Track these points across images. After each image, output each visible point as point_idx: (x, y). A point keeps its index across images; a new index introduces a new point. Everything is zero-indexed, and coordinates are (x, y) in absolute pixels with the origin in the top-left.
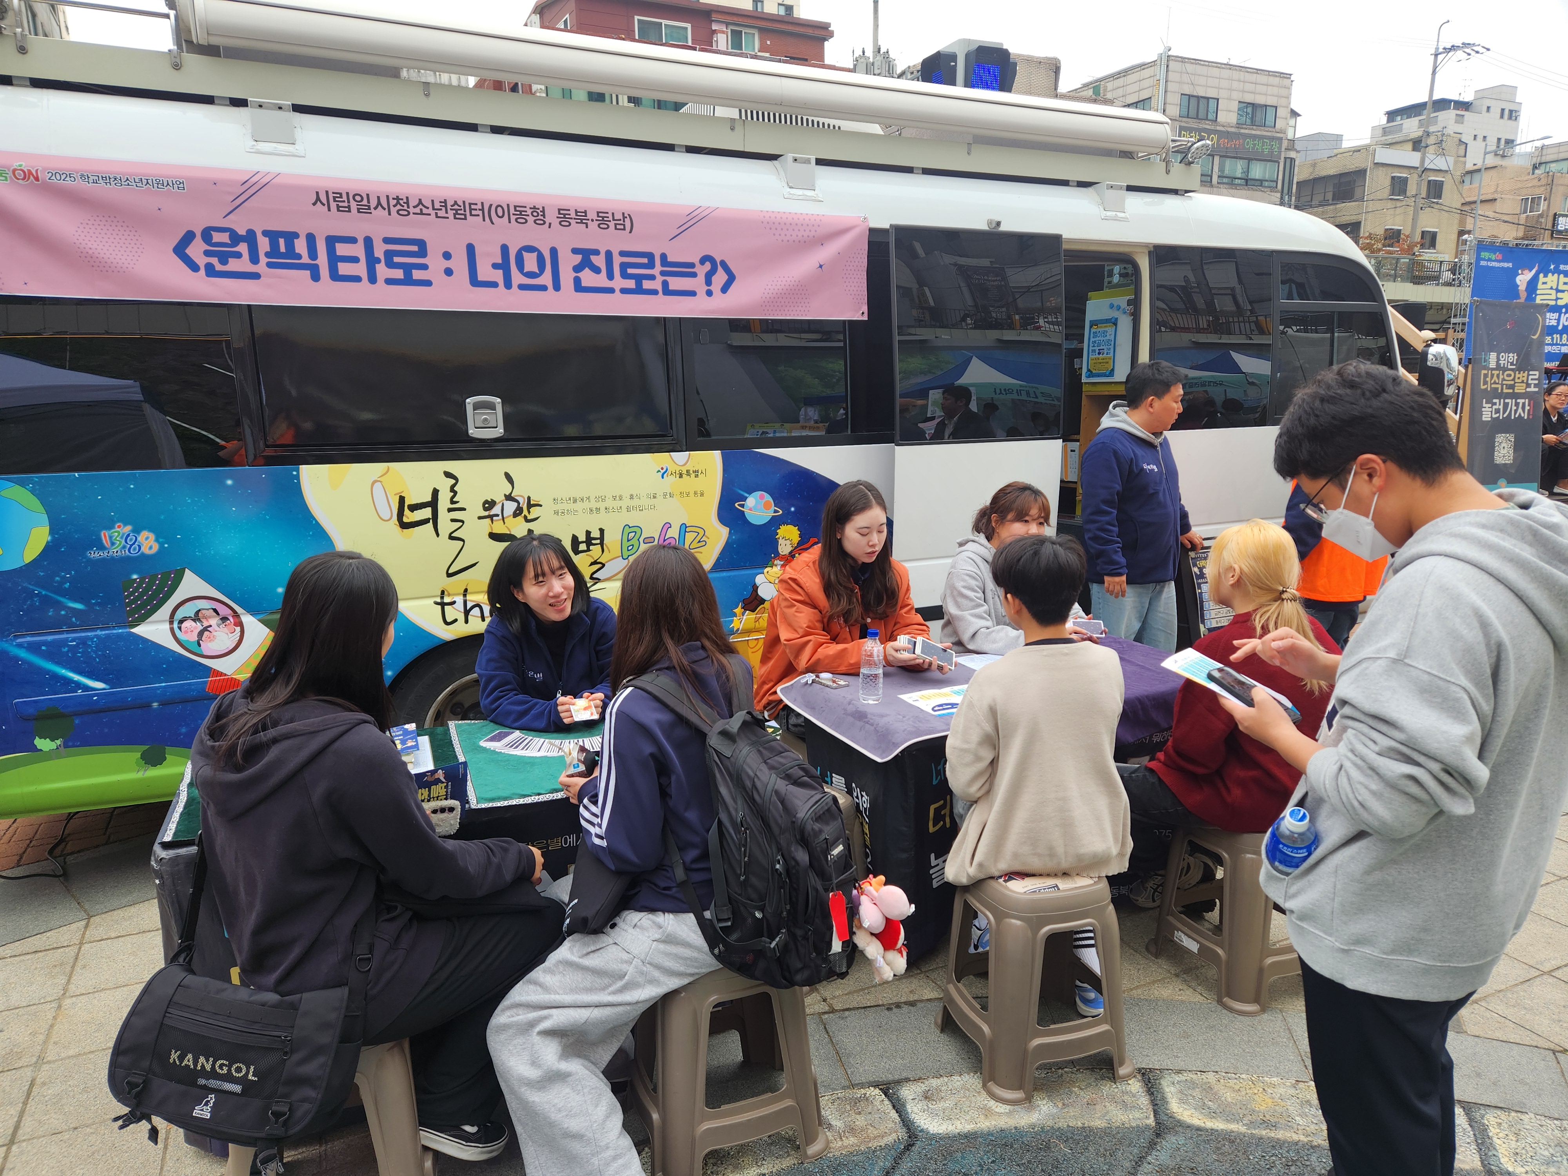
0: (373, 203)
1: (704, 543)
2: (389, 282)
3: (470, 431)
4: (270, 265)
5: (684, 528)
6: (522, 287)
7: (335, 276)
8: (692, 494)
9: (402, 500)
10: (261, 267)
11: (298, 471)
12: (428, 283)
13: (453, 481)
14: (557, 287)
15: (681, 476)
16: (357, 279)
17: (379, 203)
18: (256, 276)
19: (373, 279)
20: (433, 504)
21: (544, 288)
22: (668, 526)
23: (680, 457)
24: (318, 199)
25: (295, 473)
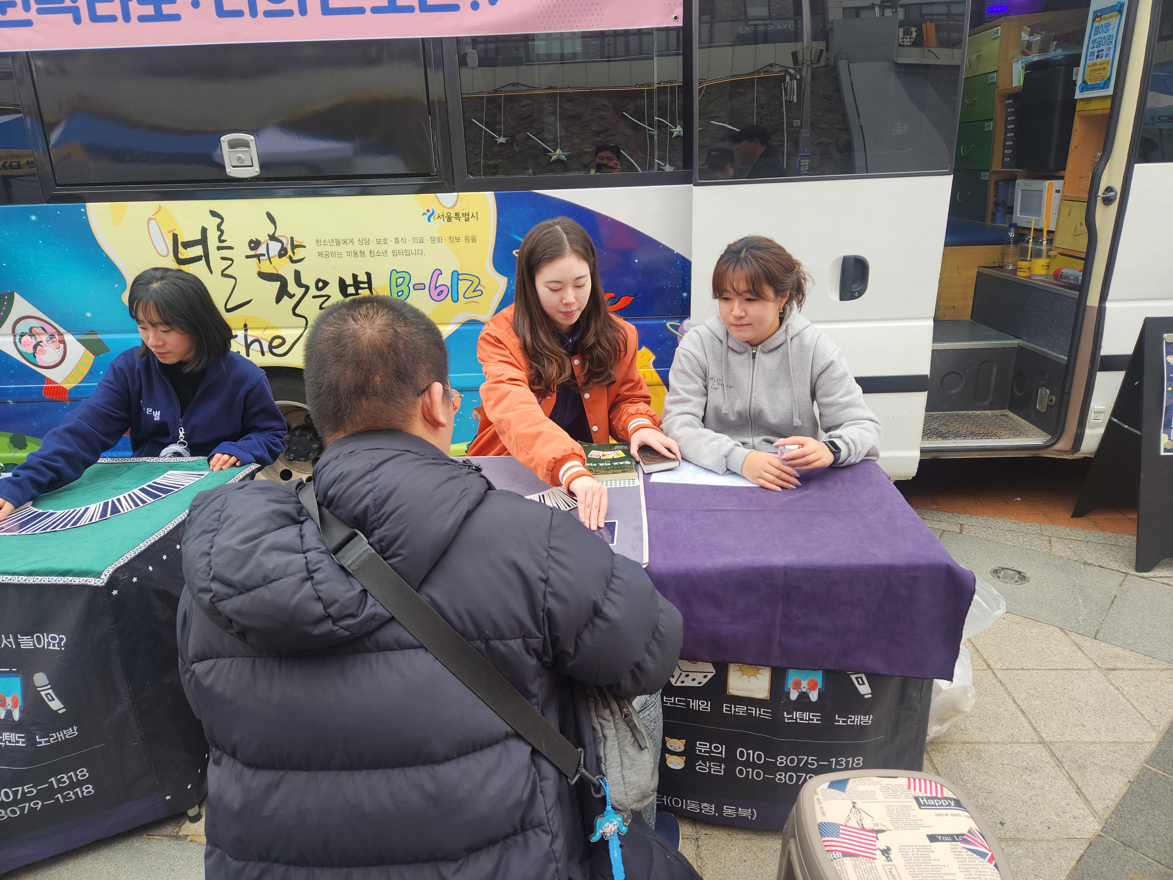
1: (480, 293)
2: (142, 19)
3: (228, 170)
4: (40, 11)
5: (456, 276)
6: (268, 14)
7: (95, 18)
8: (462, 239)
9: (175, 237)
10: (32, 15)
11: (85, 207)
13: (219, 220)
14: (303, 11)
15: (449, 219)
16: (112, 19)
18: (28, 23)
19: (127, 18)
20: (203, 241)
21: (289, 13)
22: (437, 273)
23: (447, 198)
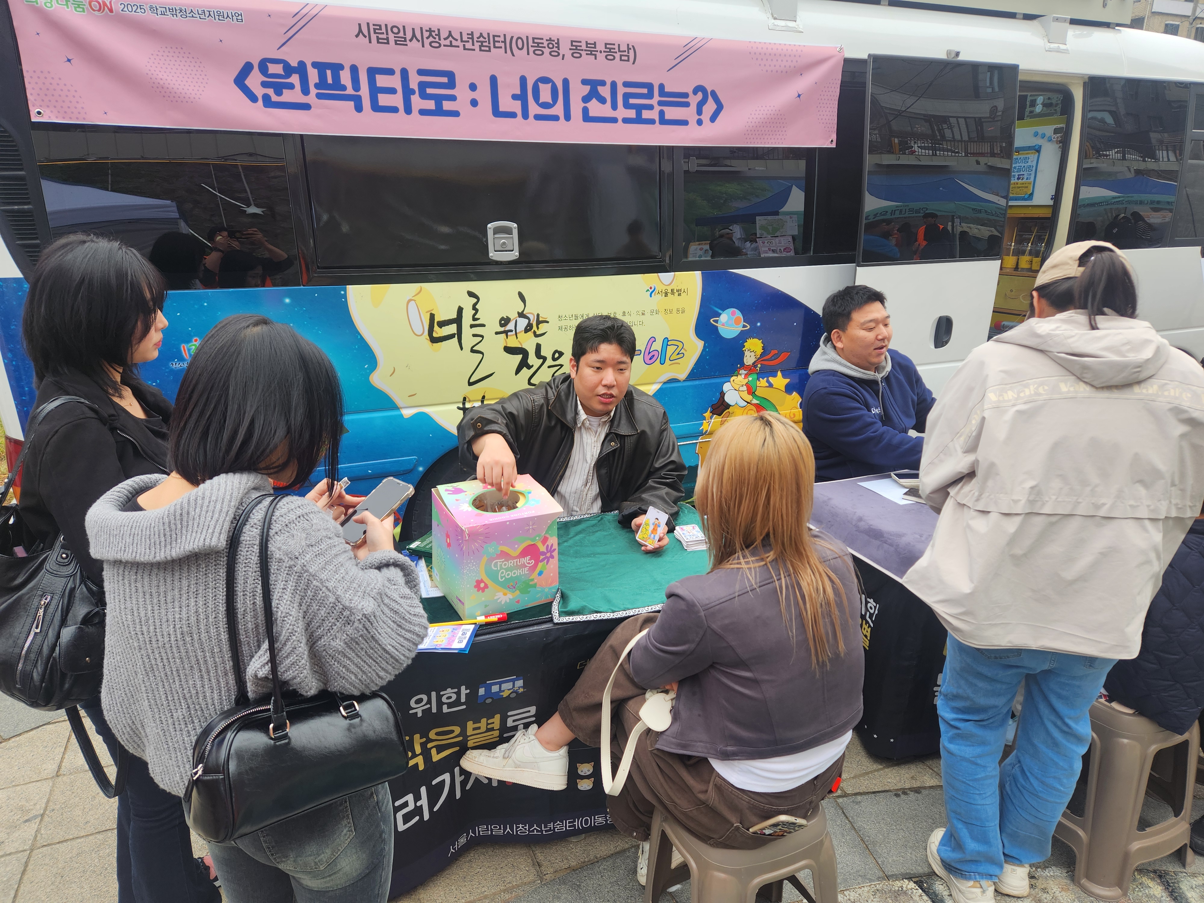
0: (409, 35)
1: (682, 355)
2: (423, 112)
3: (491, 254)
4: (319, 96)
5: (666, 342)
6: (538, 117)
7: (376, 107)
8: (675, 311)
9: (432, 317)
10: (311, 98)
11: (345, 290)
12: (456, 114)
13: (475, 300)
14: (568, 117)
15: (666, 294)
16: (395, 110)
17: (414, 35)
18: (306, 107)
19: (408, 110)
20: (458, 320)
21: (556, 118)
22: (653, 339)
23: (666, 277)
24: (360, 31)
25: (342, 292)
